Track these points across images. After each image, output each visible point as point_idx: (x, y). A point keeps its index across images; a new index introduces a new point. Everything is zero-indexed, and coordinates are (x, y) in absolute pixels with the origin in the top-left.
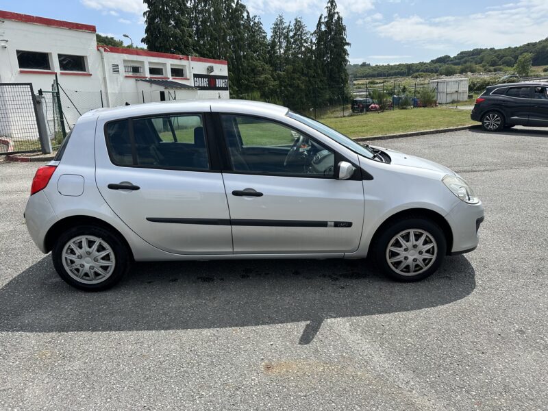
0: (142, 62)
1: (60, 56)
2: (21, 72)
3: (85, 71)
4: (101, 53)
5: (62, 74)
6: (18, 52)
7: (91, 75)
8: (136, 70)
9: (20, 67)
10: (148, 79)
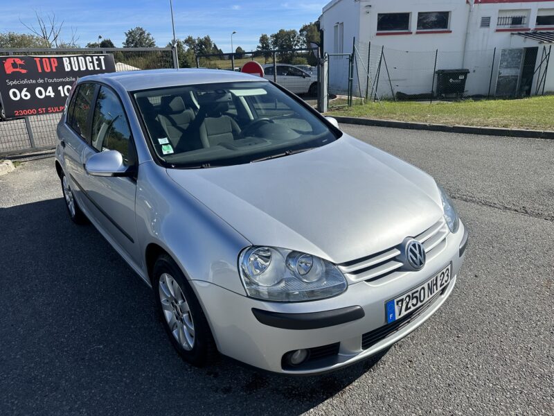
0: (528, 10)
1: (420, 14)
2: (378, 34)
3: (447, 28)
4: (470, 5)
5: (417, 33)
6: (379, 15)
7: (451, 32)
8: (517, 21)
9: (378, 29)
10: (530, 32)
